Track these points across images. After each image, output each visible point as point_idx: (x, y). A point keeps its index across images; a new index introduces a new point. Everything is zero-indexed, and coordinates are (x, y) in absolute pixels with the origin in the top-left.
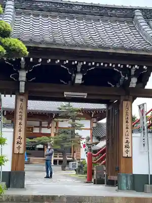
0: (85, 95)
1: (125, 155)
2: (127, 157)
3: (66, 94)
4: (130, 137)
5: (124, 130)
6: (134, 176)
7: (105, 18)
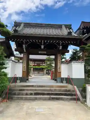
0: (45, 52)
1: (59, 71)
2: (59, 72)
3: (40, 52)
4: (60, 66)
5: (59, 63)
6: (62, 78)
7: (53, 28)
